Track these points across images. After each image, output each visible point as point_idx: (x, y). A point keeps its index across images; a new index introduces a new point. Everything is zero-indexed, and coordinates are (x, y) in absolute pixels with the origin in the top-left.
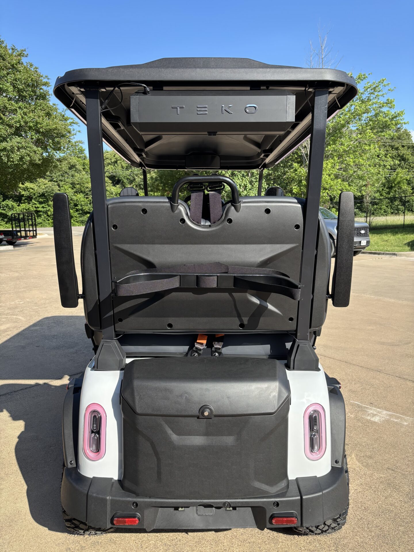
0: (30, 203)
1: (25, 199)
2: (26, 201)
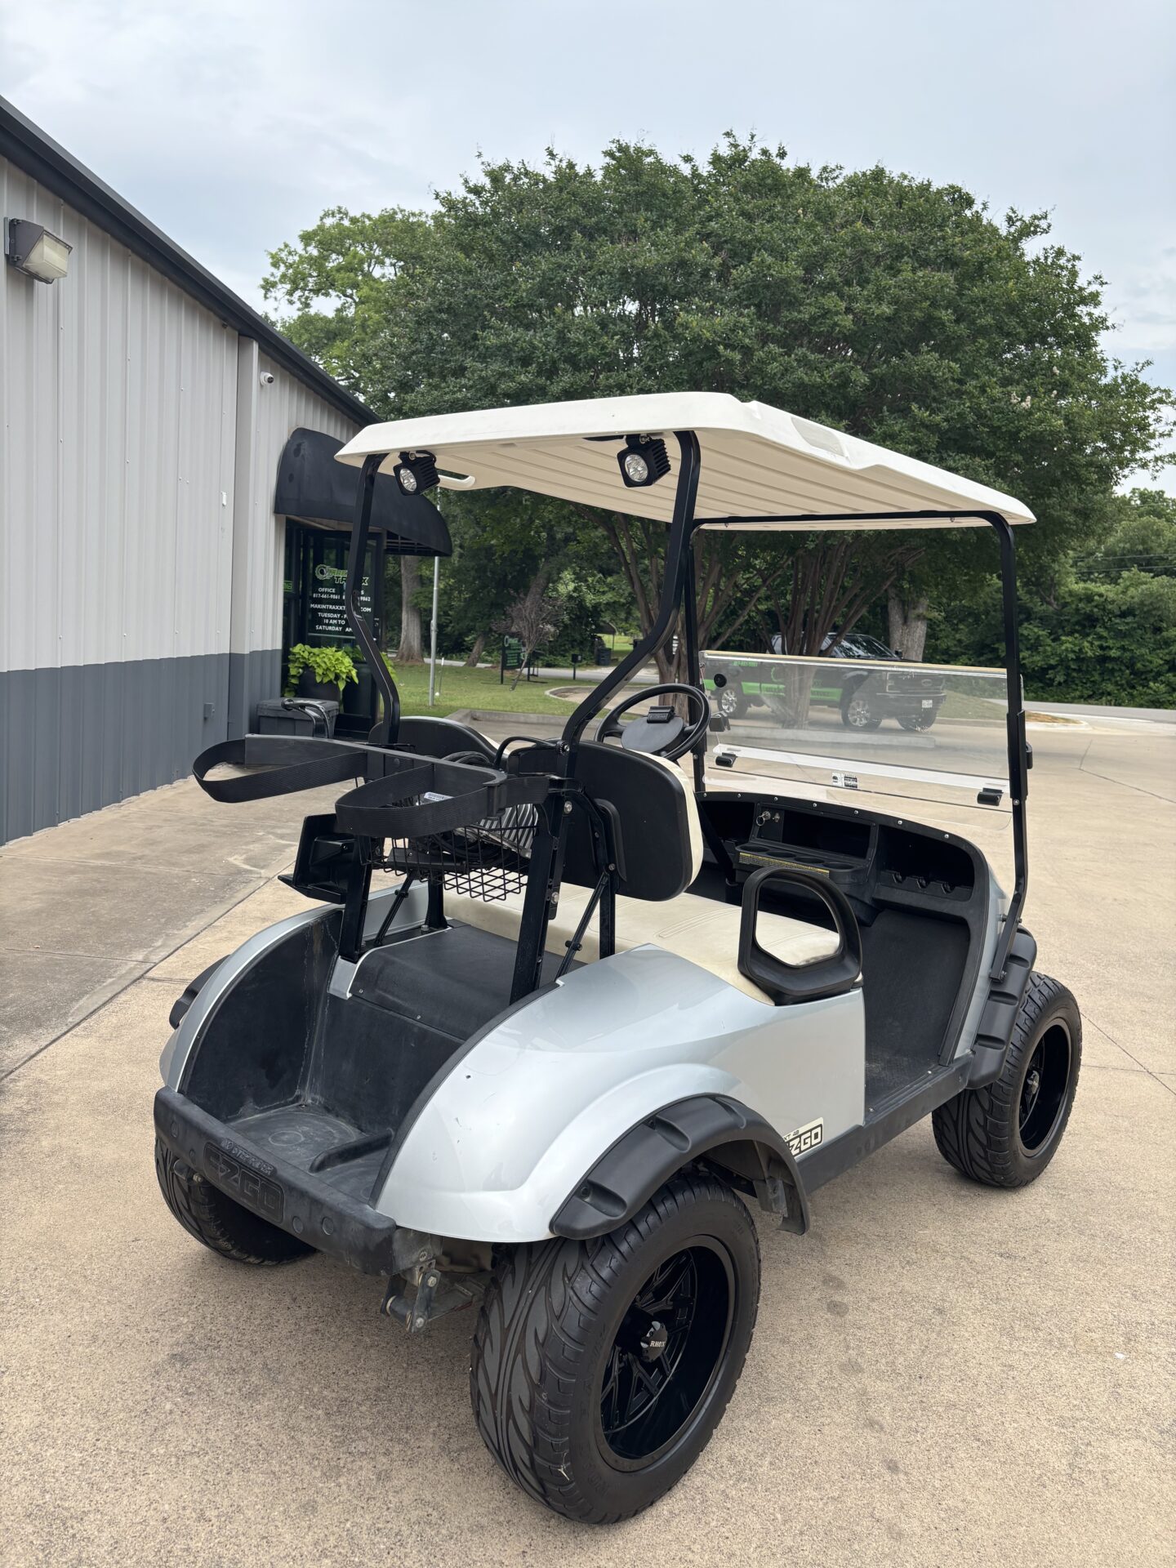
0: (1088, 635)
1: (1077, 623)
2: (1077, 627)
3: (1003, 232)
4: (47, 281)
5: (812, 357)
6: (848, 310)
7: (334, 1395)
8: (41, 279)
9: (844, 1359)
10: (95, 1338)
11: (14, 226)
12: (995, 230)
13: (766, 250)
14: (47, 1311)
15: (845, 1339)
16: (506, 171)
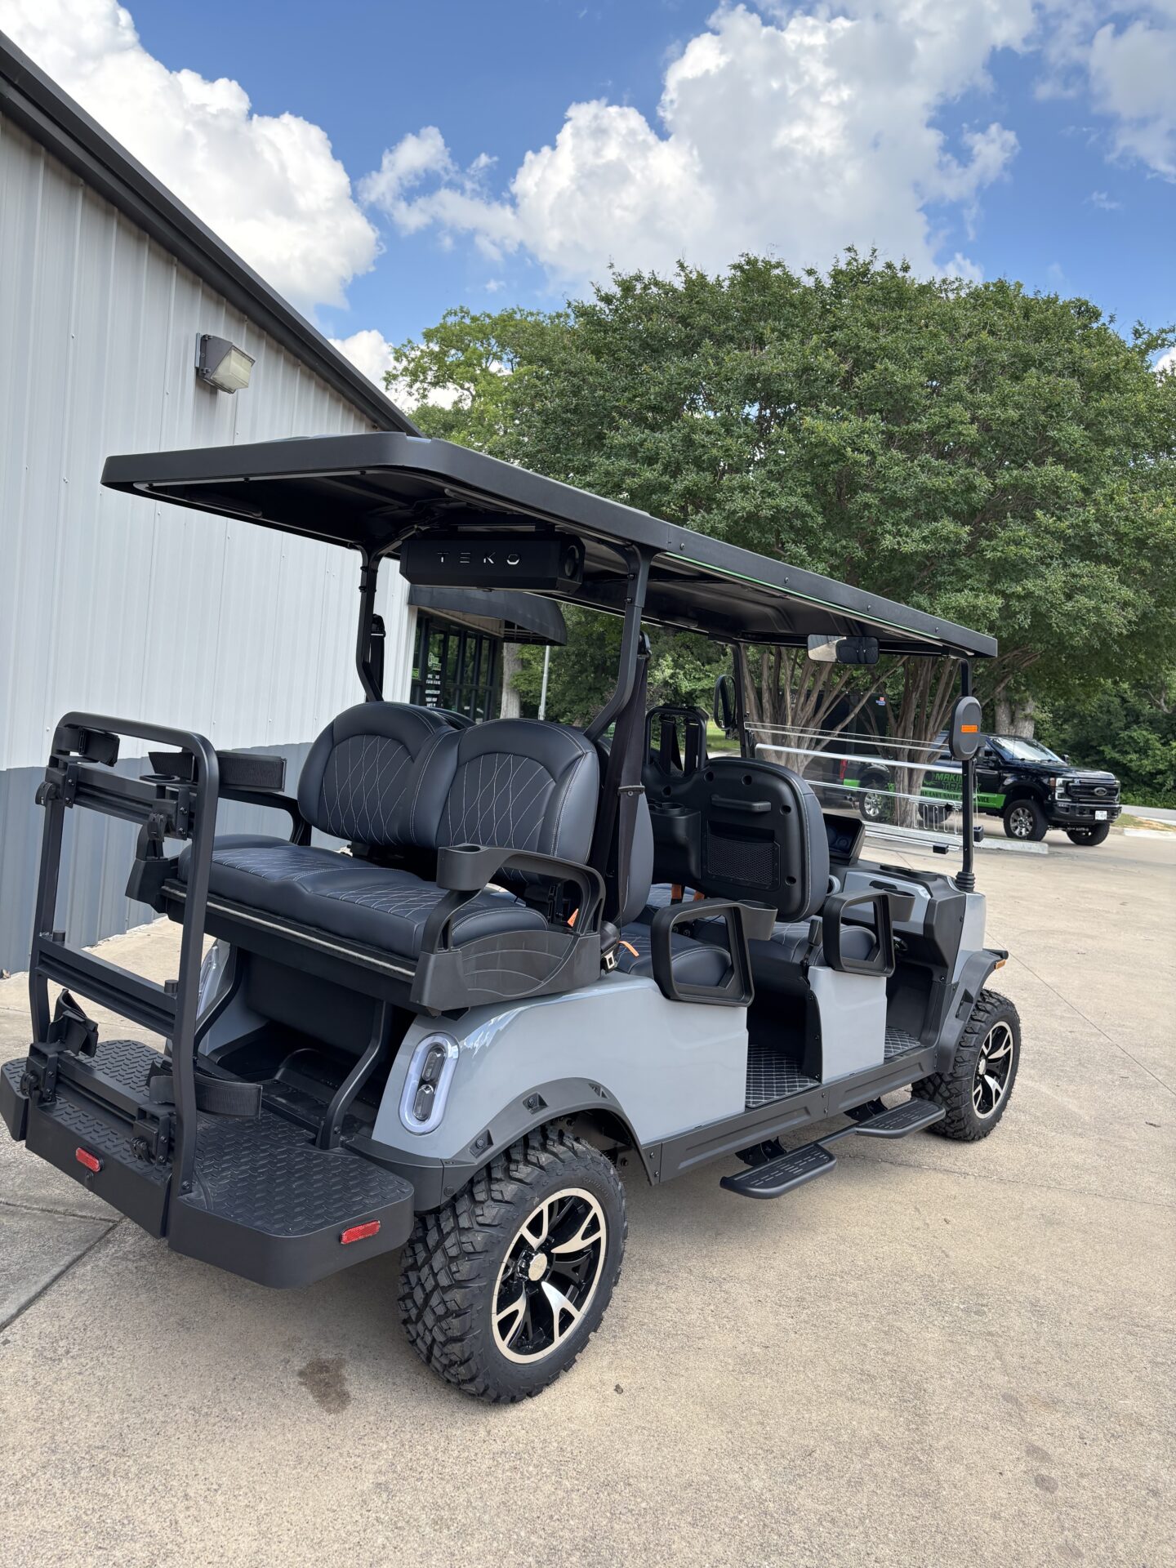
3: (1130, 343)
4: (230, 391)
5: (935, 463)
6: (973, 420)
7: (541, 1541)
8: (224, 390)
9: (1060, 1540)
10: (300, 1460)
11: (205, 341)
12: (1122, 343)
13: (889, 358)
14: (250, 1426)
15: (1058, 1518)
16: (637, 280)
